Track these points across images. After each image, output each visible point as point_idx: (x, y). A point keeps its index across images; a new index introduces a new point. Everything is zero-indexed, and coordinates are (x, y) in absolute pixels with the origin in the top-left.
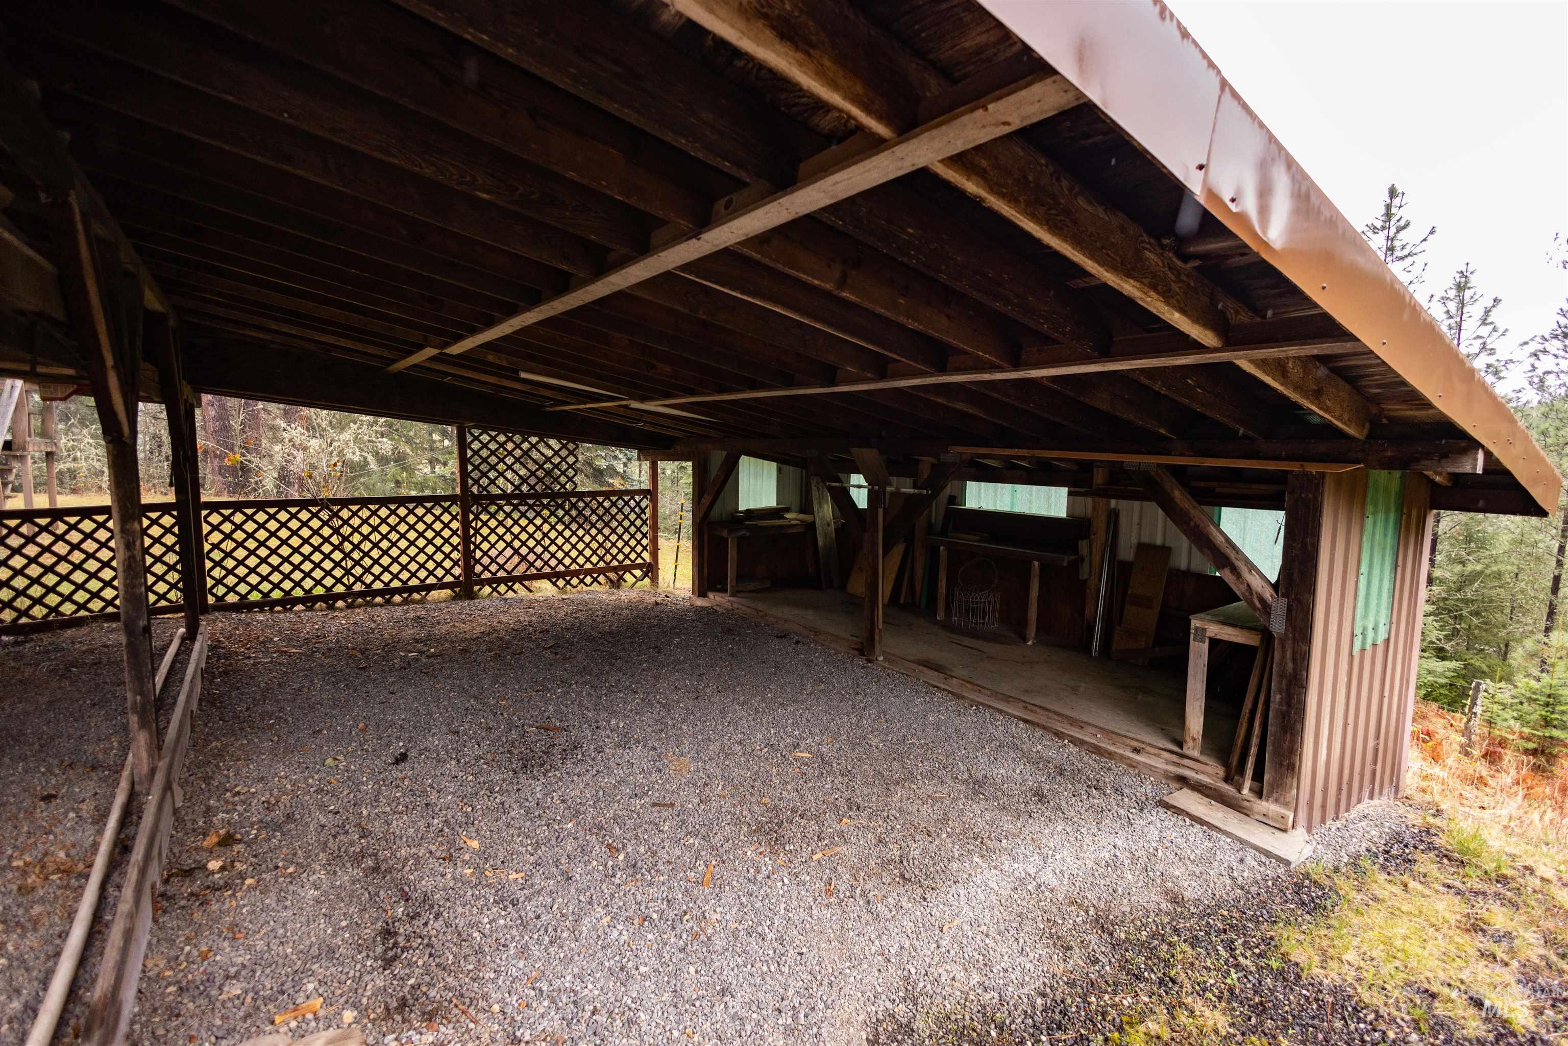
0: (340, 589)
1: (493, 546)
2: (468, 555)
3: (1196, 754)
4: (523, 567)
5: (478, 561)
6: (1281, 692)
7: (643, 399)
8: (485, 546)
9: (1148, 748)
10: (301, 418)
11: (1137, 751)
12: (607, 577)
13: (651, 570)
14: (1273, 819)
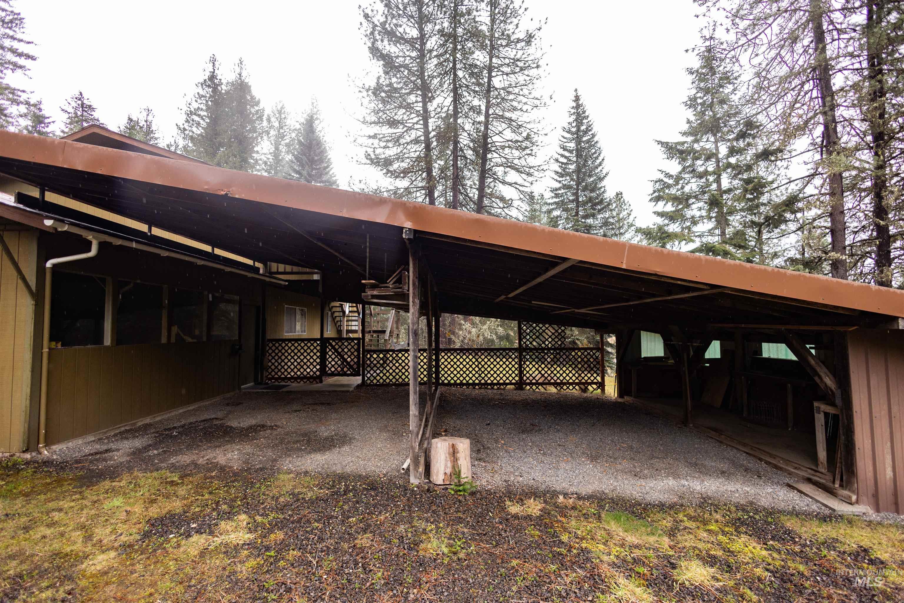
0: (477, 381)
1: (531, 369)
2: (521, 372)
3: (823, 470)
4: (543, 379)
5: (525, 375)
6: (844, 435)
7: (578, 309)
8: (528, 369)
9: (802, 468)
10: (470, 320)
11: (796, 468)
12: (580, 387)
13: (601, 385)
14: (845, 498)
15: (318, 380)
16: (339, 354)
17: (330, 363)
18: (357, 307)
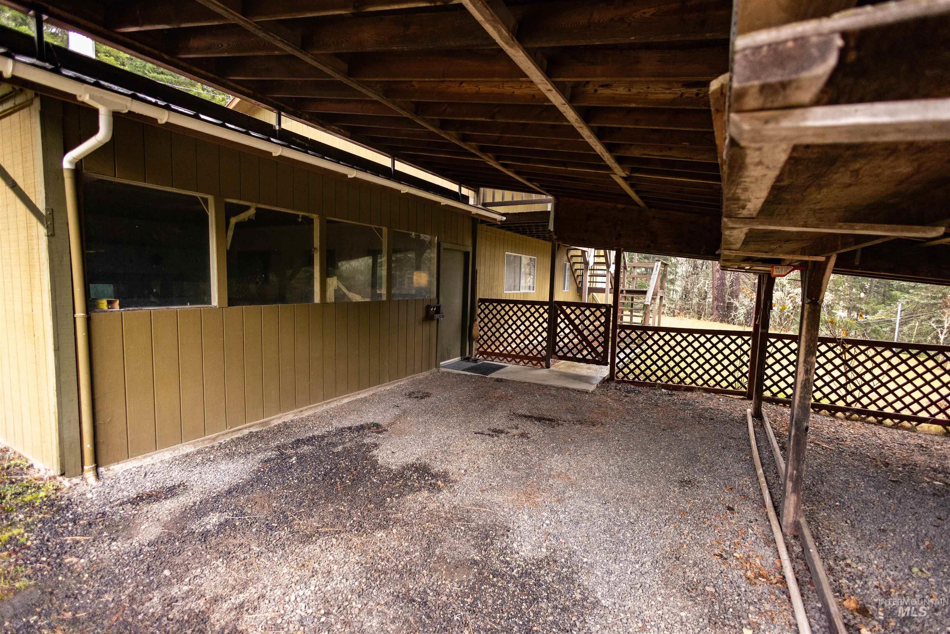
0: (841, 404)
15: (544, 364)
16: (576, 327)
17: (562, 340)
18: (605, 256)
